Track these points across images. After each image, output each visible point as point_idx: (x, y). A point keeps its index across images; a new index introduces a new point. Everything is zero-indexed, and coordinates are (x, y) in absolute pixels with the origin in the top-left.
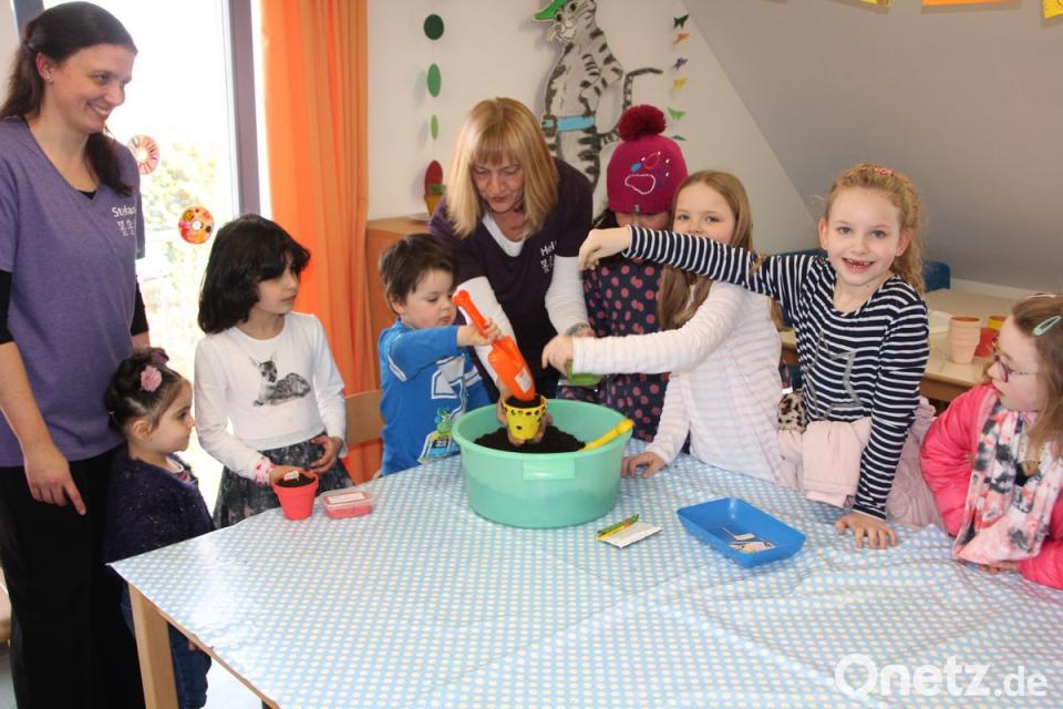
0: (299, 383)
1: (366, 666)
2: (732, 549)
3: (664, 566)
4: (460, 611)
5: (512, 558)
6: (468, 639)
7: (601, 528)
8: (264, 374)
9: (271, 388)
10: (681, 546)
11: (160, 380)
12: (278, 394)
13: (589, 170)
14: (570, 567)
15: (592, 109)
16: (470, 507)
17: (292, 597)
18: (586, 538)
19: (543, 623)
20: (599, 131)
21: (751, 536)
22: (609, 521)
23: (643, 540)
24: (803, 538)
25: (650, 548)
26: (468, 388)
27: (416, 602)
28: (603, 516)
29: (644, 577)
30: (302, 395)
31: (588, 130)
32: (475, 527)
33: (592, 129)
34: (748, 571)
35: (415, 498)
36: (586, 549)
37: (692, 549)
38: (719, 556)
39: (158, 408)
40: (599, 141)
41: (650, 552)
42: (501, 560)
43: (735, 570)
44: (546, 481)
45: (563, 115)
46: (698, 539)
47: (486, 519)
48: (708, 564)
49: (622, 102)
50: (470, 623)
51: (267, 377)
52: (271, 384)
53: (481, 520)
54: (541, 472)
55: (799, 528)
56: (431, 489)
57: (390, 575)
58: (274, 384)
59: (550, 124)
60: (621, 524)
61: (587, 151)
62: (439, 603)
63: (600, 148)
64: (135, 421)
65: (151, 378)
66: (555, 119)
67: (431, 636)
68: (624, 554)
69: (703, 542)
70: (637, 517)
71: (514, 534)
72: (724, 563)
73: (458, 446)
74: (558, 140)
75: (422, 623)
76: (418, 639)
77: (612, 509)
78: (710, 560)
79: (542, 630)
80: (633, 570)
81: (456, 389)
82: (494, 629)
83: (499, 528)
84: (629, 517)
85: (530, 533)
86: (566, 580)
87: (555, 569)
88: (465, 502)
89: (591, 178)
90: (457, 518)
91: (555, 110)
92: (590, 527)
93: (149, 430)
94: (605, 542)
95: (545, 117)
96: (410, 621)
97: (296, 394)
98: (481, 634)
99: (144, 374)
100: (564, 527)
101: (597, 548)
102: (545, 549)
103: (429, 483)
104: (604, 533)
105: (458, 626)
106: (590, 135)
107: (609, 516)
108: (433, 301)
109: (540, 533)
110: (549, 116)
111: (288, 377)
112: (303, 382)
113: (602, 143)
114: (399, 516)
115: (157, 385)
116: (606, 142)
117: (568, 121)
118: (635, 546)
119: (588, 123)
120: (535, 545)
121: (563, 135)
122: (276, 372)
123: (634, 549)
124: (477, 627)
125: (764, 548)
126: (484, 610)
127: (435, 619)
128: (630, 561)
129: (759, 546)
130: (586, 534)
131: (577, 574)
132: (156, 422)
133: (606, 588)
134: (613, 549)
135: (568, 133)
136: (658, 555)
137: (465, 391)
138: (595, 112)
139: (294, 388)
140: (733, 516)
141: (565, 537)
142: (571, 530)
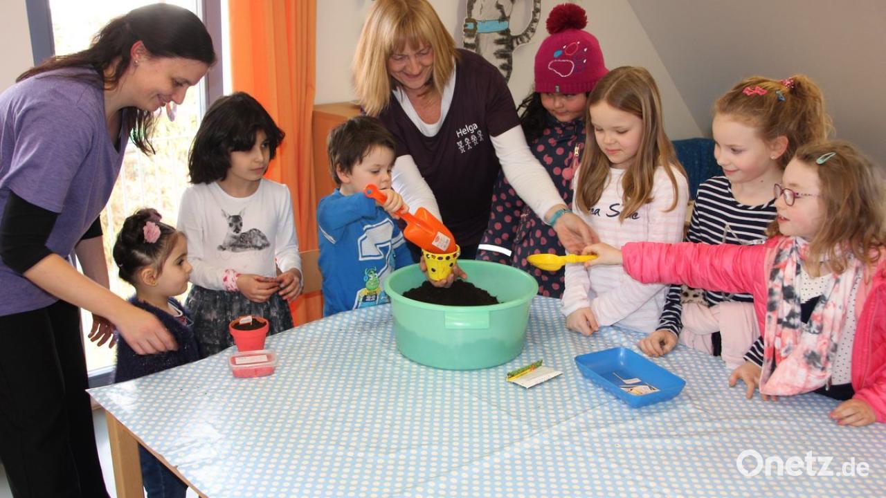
0: (259, 238)
1: (308, 485)
2: (622, 391)
3: (564, 405)
4: (390, 440)
5: (434, 395)
6: (396, 465)
7: (510, 371)
8: (231, 225)
9: (235, 237)
10: (578, 387)
11: (159, 232)
12: (239, 243)
13: (503, 67)
14: (484, 403)
15: (507, 15)
16: (398, 350)
17: (245, 425)
18: (497, 379)
19: (460, 451)
20: (513, 33)
21: (637, 380)
22: (517, 365)
23: (546, 381)
24: (684, 383)
25: (551, 389)
26: (395, 249)
27: (352, 431)
28: (511, 361)
29: (547, 414)
30: (260, 248)
31: (502, 33)
32: (402, 368)
33: (506, 32)
34: (636, 410)
35: (351, 341)
36: (498, 389)
37: (588, 391)
38: (611, 397)
39: (160, 257)
40: (512, 41)
41: (552, 392)
42: (425, 396)
43: (624, 410)
44: (464, 330)
45: (482, 19)
46: (592, 382)
47: (411, 361)
48: (601, 404)
49: (533, 10)
50: (398, 450)
51: (233, 228)
52: (235, 234)
53: (407, 362)
54: (460, 322)
55: (681, 376)
56: (365, 334)
57: (330, 407)
58: (238, 235)
59: (471, 26)
60: (528, 368)
61: (502, 51)
62: (371, 432)
63: (512, 48)
64: (142, 270)
65: (152, 232)
66: (475, 22)
67: (365, 462)
68: (530, 393)
69: (597, 384)
70: (541, 362)
71: (436, 375)
72: (615, 403)
73: (389, 297)
74: (477, 40)
75: (357, 449)
76: (353, 463)
77: (519, 355)
78: (603, 401)
79: (460, 457)
80: (537, 407)
81: (385, 250)
82: (419, 456)
83: (423, 369)
84: (534, 361)
85: (449, 374)
86: (480, 414)
87: (470, 405)
88: (393, 346)
89: (504, 73)
90: (386, 360)
91: (476, 14)
92: (501, 369)
93: (155, 276)
94: (514, 383)
95: (467, 21)
96: (347, 446)
97: (256, 247)
98: (407, 461)
99: (145, 229)
100: (478, 370)
101: (507, 388)
102: (461, 388)
103: (363, 329)
104: (513, 376)
105: (387, 453)
106: (505, 37)
107: (516, 361)
108: (376, 172)
109: (457, 374)
110: (469, 20)
111: (251, 231)
112: (264, 238)
113: (515, 44)
114: (337, 357)
115: (158, 236)
116: (518, 44)
117: (486, 24)
118: (539, 387)
119: (503, 26)
120: (453, 384)
121: (481, 36)
122: (241, 225)
123: (538, 390)
124: (404, 454)
125: (650, 391)
126: (410, 439)
127: (368, 446)
128: (535, 400)
129: (644, 390)
130: (497, 376)
131: (490, 410)
132: (160, 269)
133: (515, 422)
134: (521, 390)
135: (486, 35)
136: (559, 395)
137: (393, 252)
138: (509, 17)
139: (254, 242)
140: (622, 363)
141: (479, 376)
142: (484, 372)
